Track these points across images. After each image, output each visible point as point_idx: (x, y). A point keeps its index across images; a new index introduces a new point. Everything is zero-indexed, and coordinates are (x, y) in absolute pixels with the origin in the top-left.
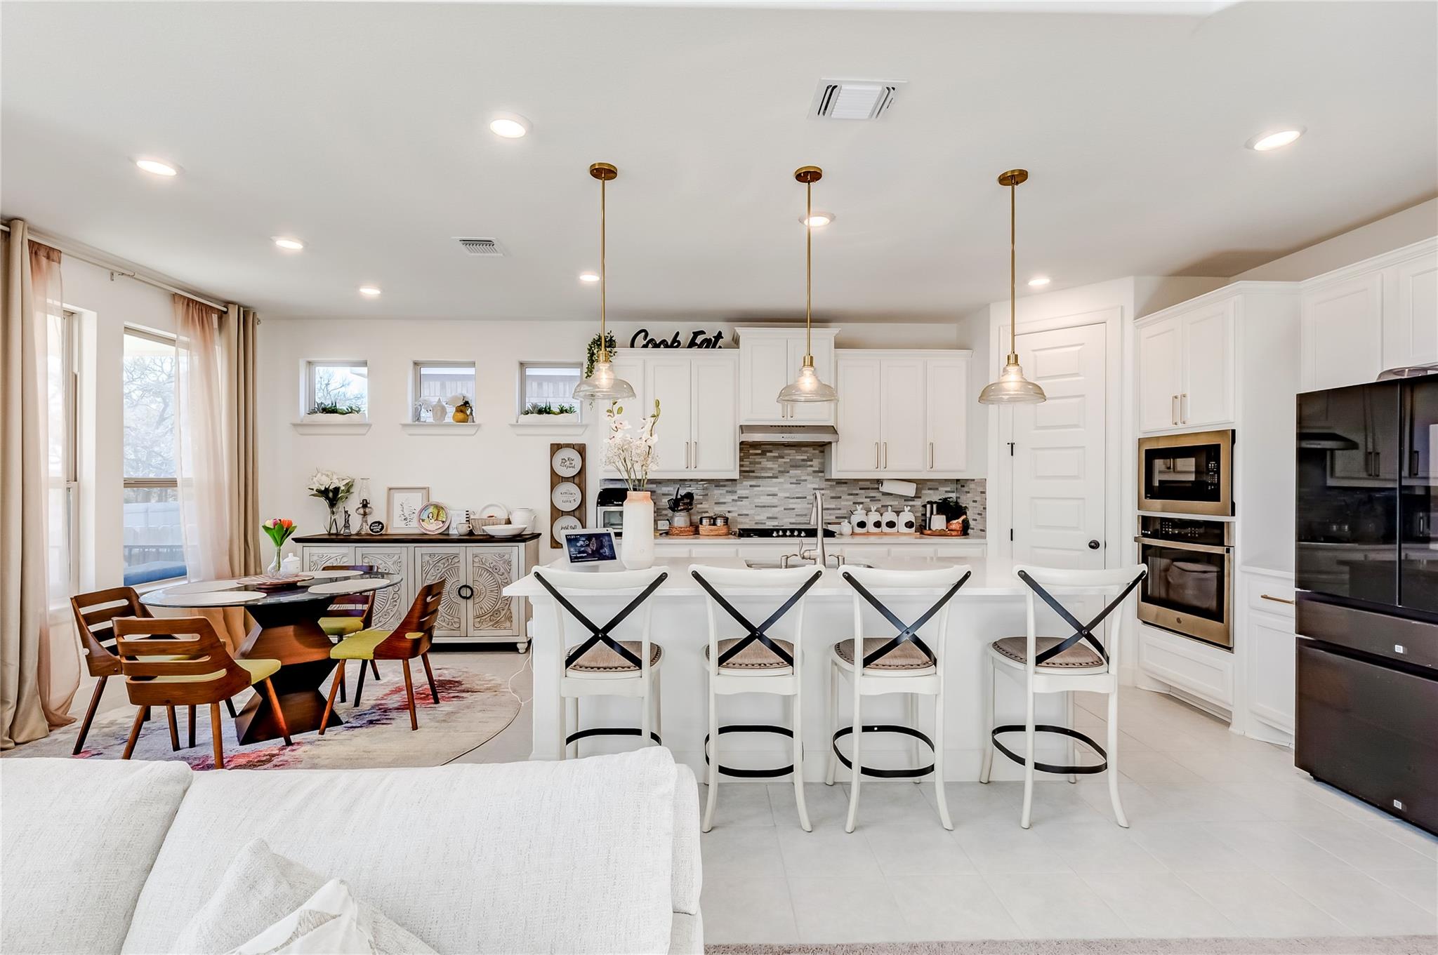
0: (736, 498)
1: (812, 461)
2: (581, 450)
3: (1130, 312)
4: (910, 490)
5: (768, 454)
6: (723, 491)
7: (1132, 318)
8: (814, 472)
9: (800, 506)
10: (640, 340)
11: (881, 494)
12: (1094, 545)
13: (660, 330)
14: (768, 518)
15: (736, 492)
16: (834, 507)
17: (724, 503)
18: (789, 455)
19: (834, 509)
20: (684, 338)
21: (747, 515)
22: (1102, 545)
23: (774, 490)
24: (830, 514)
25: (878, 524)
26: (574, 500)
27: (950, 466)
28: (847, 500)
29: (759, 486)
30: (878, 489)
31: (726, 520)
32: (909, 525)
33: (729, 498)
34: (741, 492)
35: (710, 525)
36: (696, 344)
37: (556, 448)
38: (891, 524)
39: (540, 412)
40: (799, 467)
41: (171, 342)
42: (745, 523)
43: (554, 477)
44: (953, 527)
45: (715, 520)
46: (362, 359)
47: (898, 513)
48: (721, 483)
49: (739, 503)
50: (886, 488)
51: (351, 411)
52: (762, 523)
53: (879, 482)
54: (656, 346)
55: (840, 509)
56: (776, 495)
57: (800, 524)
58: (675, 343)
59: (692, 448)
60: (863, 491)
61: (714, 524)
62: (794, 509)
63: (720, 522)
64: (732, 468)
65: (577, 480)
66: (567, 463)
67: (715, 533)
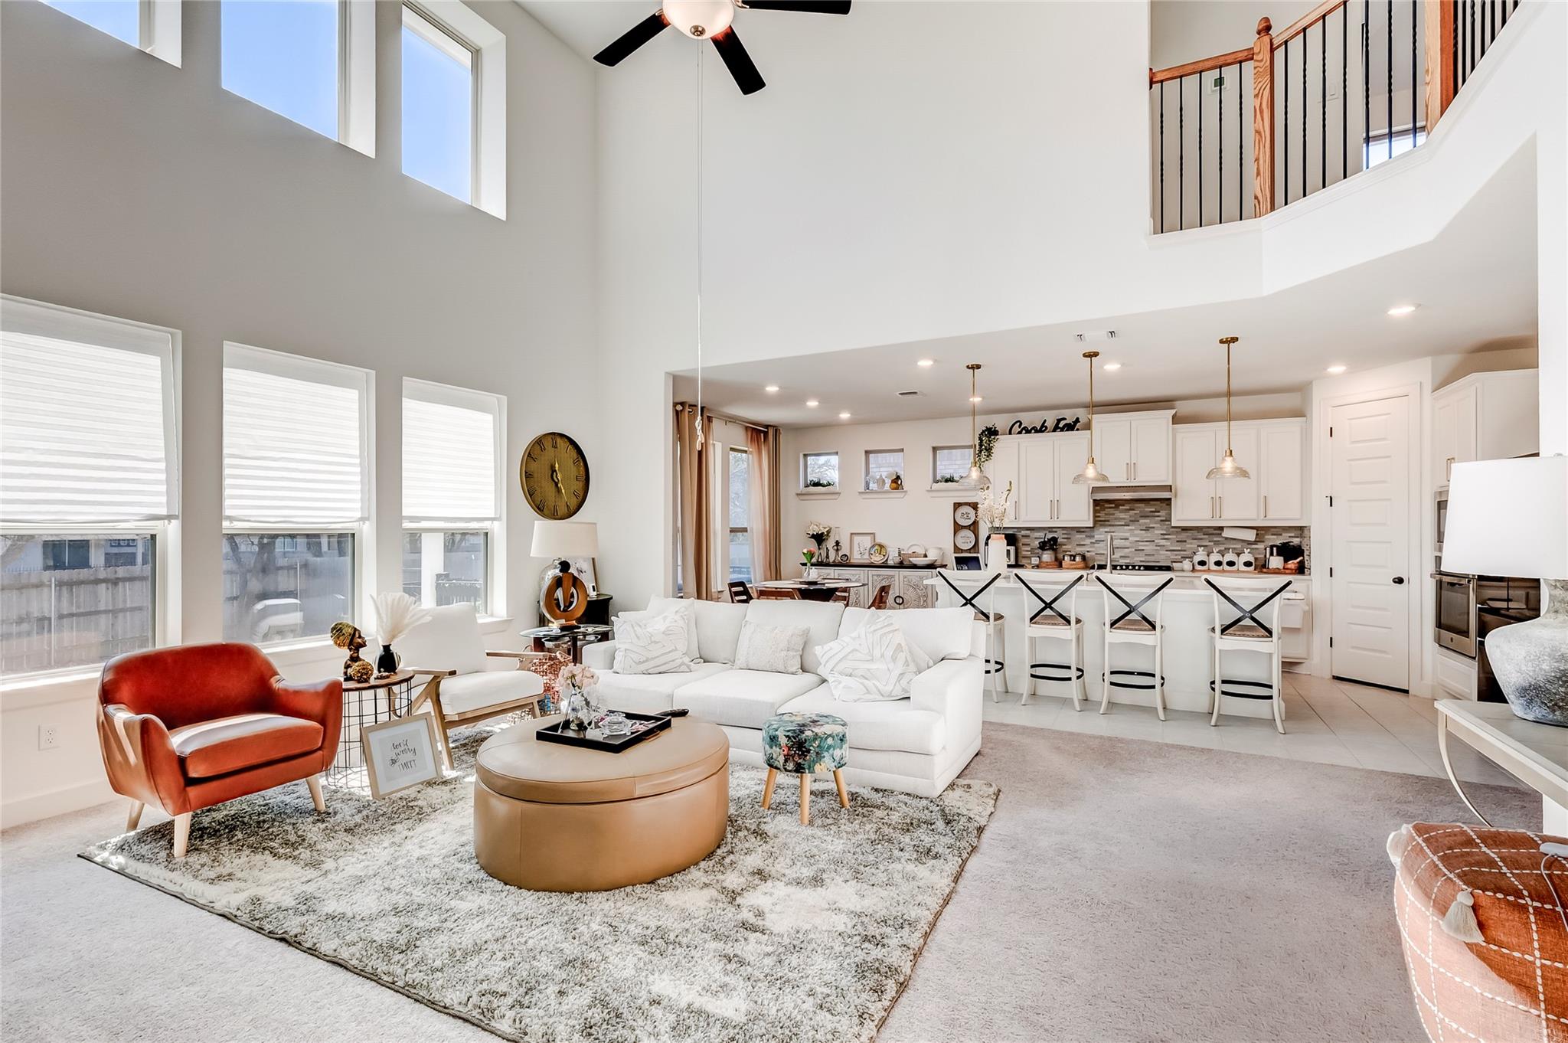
0: (1093, 541)
1: (1159, 512)
2: (975, 506)
3: (1428, 387)
4: (1251, 536)
5: (1121, 507)
6: (1083, 536)
7: (1430, 391)
8: (1162, 521)
9: (1149, 548)
10: (1016, 428)
11: (1223, 539)
12: (1400, 581)
13: (1030, 419)
14: (1121, 557)
15: (1094, 536)
16: (1180, 548)
17: (1084, 545)
18: (1137, 507)
19: (1179, 550)
20: (1050, 424)
21: (1104, 554)
22: (1406, 581)
23: (1127, 535)
24: (1176, 555)
25: (1218, 563)
26: (970, 542)
27: (1283, 514)
28: (1191, 544)
29: (1111, 532)
30: (1220, 535)
31: (1084, 558)
32: (1248, 564)
33: (1088, 541)
34: (1097, 537)
35: (1071, 560)
36: (1059, 428)
37: (957, 506)
38: (1231, 564)
39: (947, 481)
40: (1148, 516)
41: (745, 452)
42: (1102, 560)
43: (956, 525)
44: (1289, 566)
45: (1074, 557)
46: (835, 451)
47: (1238, 555)
48: (1082, 530)
49: (1096, 545)
50: (1226, 534)
51: (829, 484)
53: (1221, 528)
54: (1028, 432)
55: (1185, 551)
56: (1128, 539)
57: (1148, 562)
58: (1042, 429)
59: (1055, 506)
60: (1207, 536)
61: (1074, 560)
62: (1143, 550)
63: (1078, 559)
64: (1086, 518)
65: (972, 528)
66: (965, 516)
67: (1073, 567)
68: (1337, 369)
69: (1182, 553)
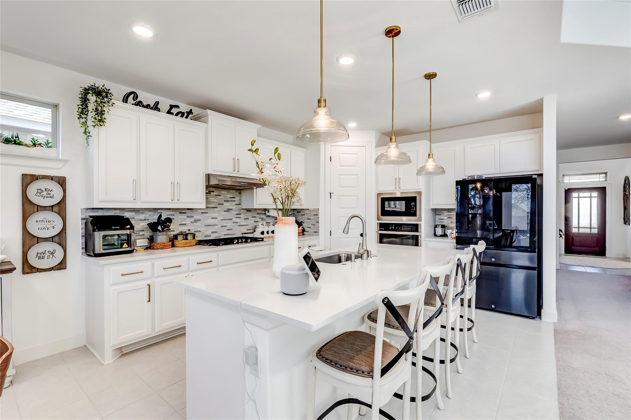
0: (193, 221)
1: (235, 198)
2: (62, 182)
3: (374, 145)
5: (212, 193)
6: (184, 216)
7: (375, 147)
8: (236, 204)
9: (229, 224)
10: (131, 100)
12: (362, 235)
14: (212, 232)
15: (193, 217)
17: (185, 224)
18: (223, 194)
19: (245, 225)
20: (164, 105)
21: (200, 231)
24: (244, 228)
26: (53, 227)
28: (251, 220)
29: (207, 213)
30: (265, 214)
31: (193, 235)
33: (188, 221)
34: (196, 217)
35: (183, 240)
36: (173, 114)
37: (28, 178)
40: (228, 201)
42: (199, 237)
43: (27, 206)
45: (187, 235)
48: (184, 211)
49: (195, 224)
50: (270, 213)
52: (209, 236)
53: (266, 210)
54: (144, 107)
55: (249, 225)
56: (217, 218)
57: (229, 235)
58: (156, 107)
59: (176, 188)
60: (258, 215)
61: (186, 239)
62: (226, 226)
63: (190, 237)
64: (202, 201)
65: (55, 209)
66: (45, 193)
67: (188, 245)
68: (352, 125)
69: (247, 227)
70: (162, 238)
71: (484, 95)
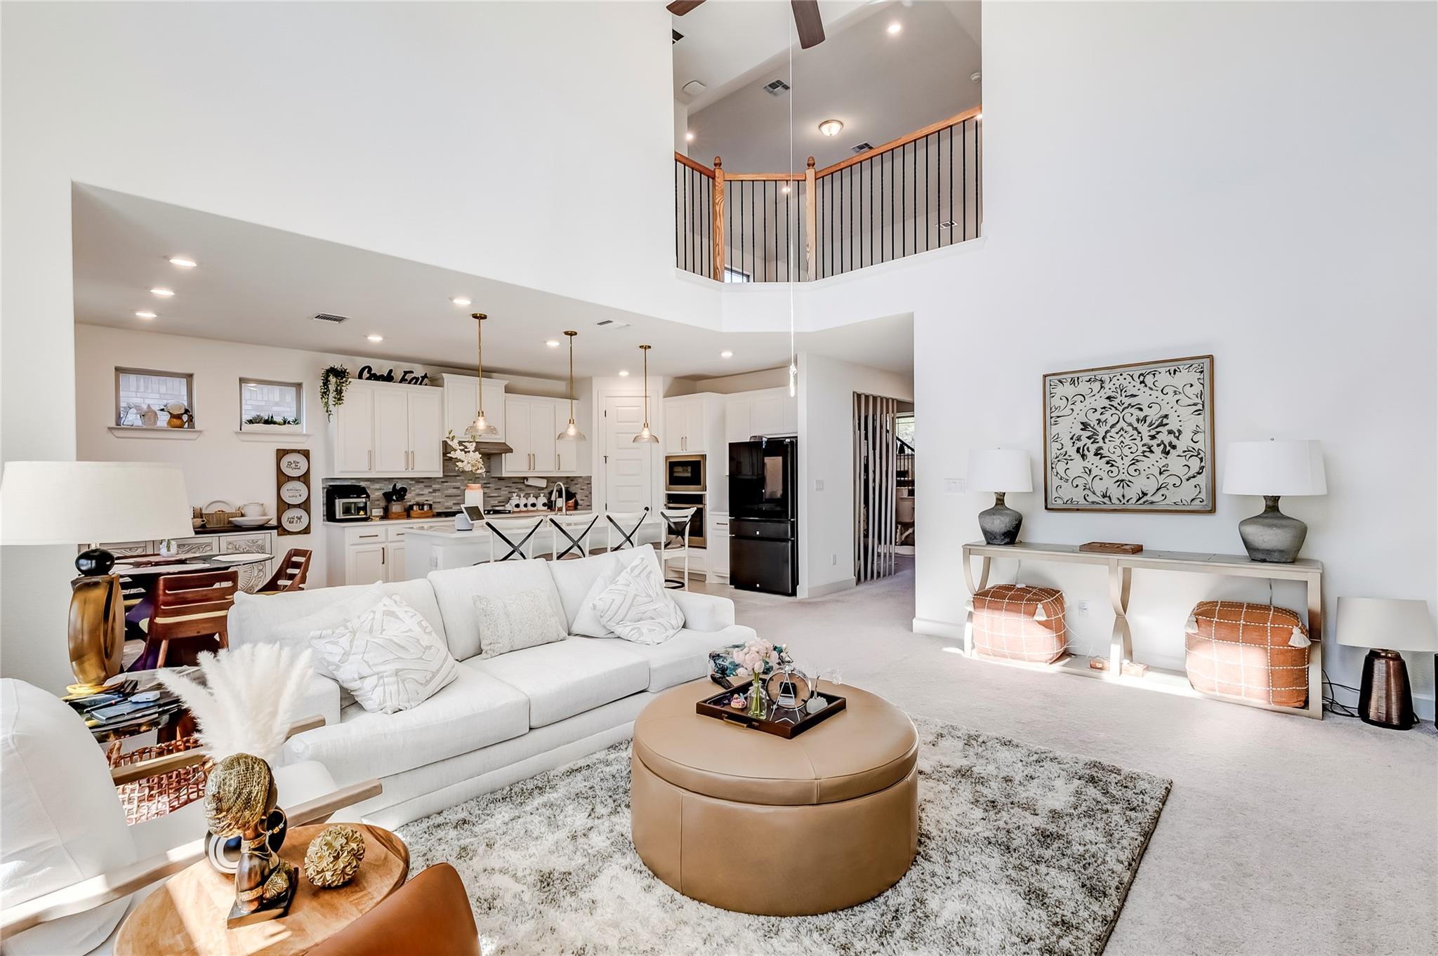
0: (431, 490)
2: (306, 454)
4: (543, 484)
6: (421, 485)
7: (664, 397)
10: (366, 374)
11: (524, 487)
12: (647, 509)
13: (380, 367)
14: (454, 504)
15: (430, 487)
16: (496, 495)
17: (423, 495)
20: (398, 375)
21: (439, 502)
22: (650, 509)
23: (458, 484)
24: (495, 500)
25: (526, 505)
26: (300, 495)
27: (570, 468)
29: (447, 482)
30: (524, 483)
31: (430, 506)
32: (544, 505)
33: (426, 491)
34: (436, 486)
35: (419, 510)
36: (406, 380)
37: (281, 454)
38: (534, 505)
39: (267, 422)
42: (438, 508)
43: (282, 478)
44: (569, 505)
45: (423, 505)
47: (537, 498)
49: (433, 494)
50: (530, 482)
52: (449, 508)
53: (526, 478)
54: (377, 379)
55: (500, 496)
56: (459, 488)
58: (389, 378)
59: (409, 456)
60: (513, 485)
61: (423, 509)
63: (426, 508)
64: (438, 469)
65: (302, 479)
66: (293, 465)
67: (423, 516)
68: (624, 374)
69: (499, 498)
70: (396, 508)
71: (727, 354)
